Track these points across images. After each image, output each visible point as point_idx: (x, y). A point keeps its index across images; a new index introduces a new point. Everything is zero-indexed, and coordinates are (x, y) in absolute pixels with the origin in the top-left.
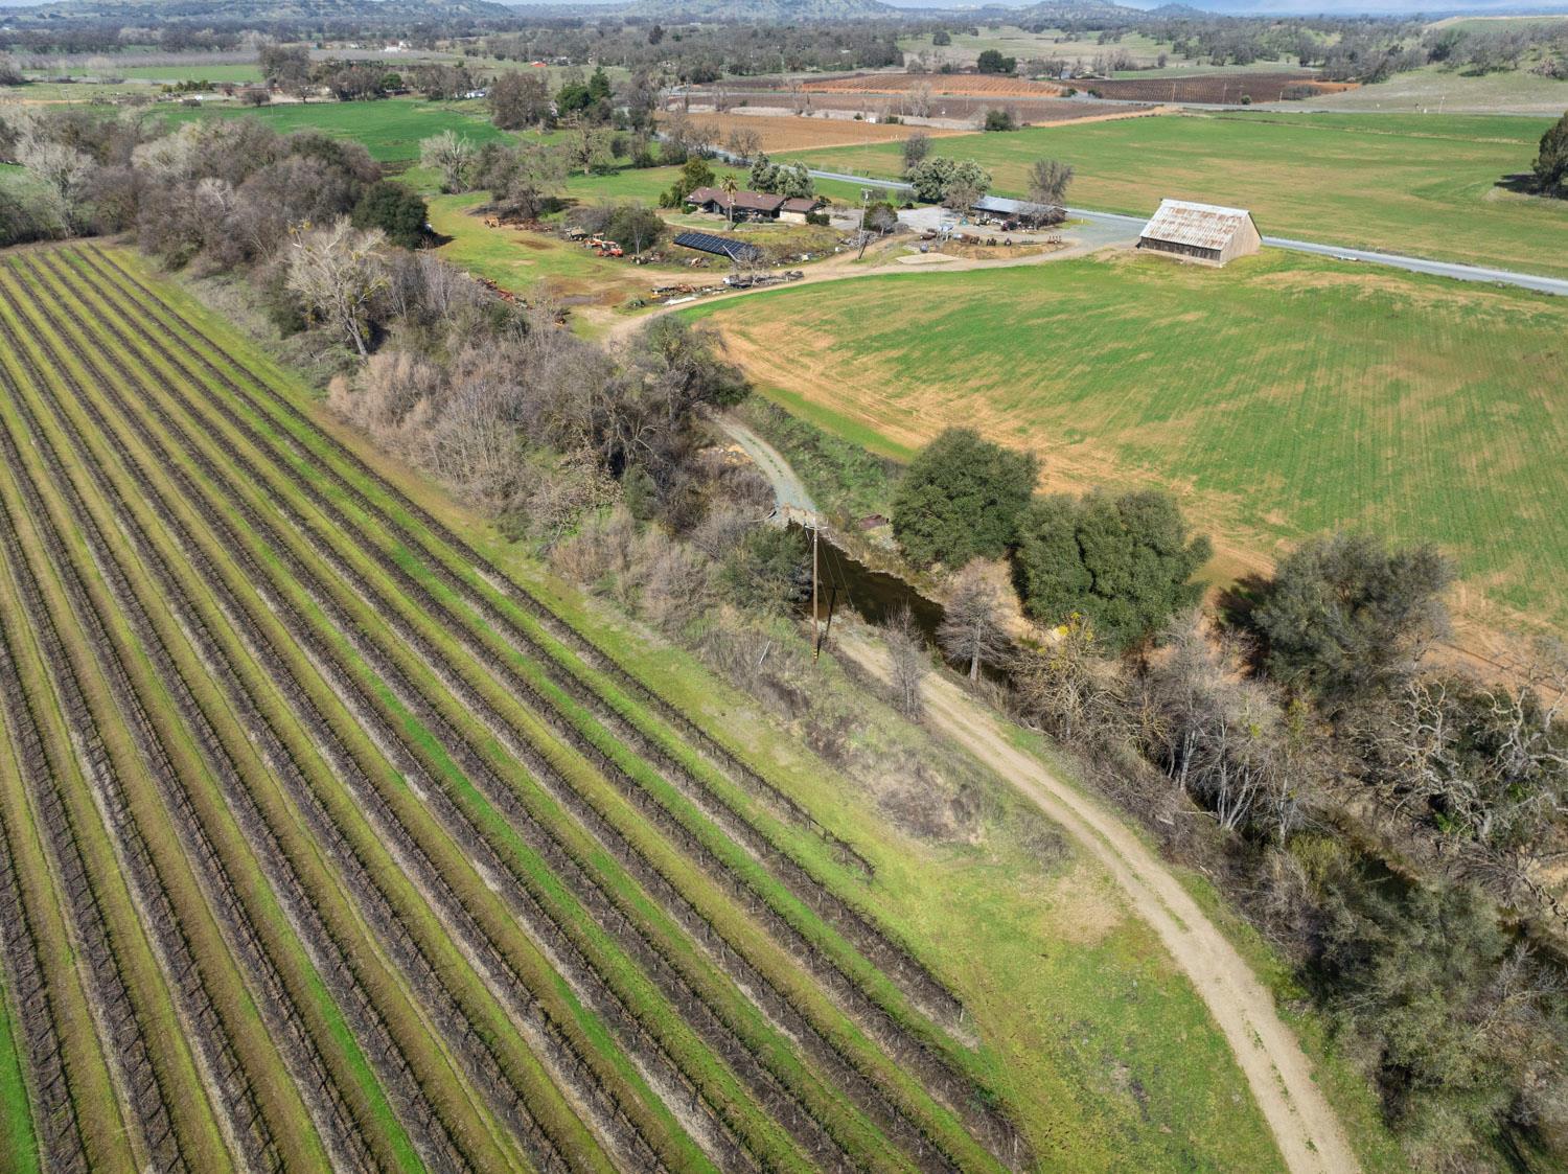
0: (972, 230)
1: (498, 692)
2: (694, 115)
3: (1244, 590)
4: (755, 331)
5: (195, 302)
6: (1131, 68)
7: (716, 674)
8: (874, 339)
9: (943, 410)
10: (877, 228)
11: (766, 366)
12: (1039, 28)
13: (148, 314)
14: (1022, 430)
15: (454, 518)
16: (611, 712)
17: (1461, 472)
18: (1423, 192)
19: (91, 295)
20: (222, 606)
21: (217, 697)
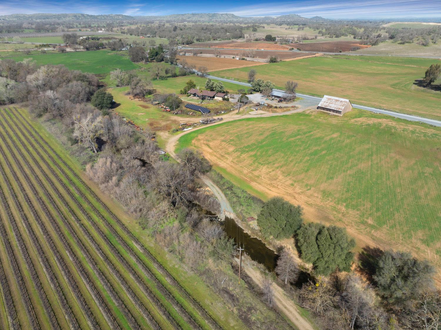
0: (269, 102)
1: (143, 295)
2: (187, 57)
3: (365, 252)
4: (211, 144)
5: (45, 130)
6: (308, 39)
7: (209, 287)
8: (246, 147)
9: (268, 176)
10: (243, 102)
11: (215, 158)
12: (280, 25)
13: (32, 135)
14: (292, 185)
15: (125, 219)
16: (177, 303)
17: (420, 198)
18: (393, 86)
19: (14, 127)
20: (56, 259)
21: (55, 299)
